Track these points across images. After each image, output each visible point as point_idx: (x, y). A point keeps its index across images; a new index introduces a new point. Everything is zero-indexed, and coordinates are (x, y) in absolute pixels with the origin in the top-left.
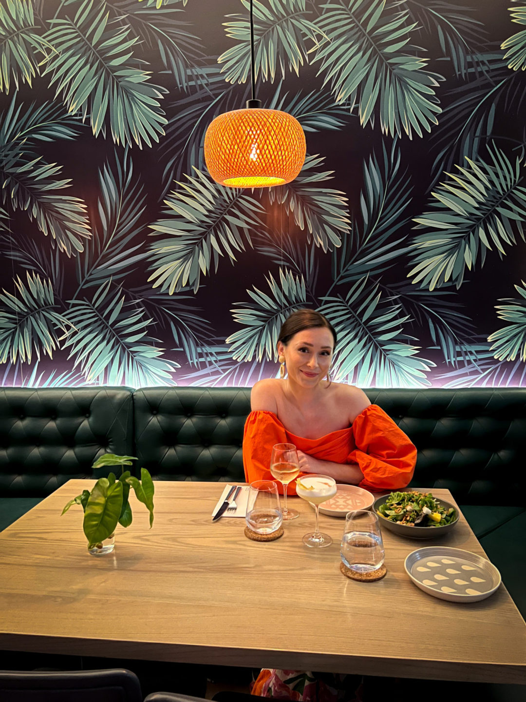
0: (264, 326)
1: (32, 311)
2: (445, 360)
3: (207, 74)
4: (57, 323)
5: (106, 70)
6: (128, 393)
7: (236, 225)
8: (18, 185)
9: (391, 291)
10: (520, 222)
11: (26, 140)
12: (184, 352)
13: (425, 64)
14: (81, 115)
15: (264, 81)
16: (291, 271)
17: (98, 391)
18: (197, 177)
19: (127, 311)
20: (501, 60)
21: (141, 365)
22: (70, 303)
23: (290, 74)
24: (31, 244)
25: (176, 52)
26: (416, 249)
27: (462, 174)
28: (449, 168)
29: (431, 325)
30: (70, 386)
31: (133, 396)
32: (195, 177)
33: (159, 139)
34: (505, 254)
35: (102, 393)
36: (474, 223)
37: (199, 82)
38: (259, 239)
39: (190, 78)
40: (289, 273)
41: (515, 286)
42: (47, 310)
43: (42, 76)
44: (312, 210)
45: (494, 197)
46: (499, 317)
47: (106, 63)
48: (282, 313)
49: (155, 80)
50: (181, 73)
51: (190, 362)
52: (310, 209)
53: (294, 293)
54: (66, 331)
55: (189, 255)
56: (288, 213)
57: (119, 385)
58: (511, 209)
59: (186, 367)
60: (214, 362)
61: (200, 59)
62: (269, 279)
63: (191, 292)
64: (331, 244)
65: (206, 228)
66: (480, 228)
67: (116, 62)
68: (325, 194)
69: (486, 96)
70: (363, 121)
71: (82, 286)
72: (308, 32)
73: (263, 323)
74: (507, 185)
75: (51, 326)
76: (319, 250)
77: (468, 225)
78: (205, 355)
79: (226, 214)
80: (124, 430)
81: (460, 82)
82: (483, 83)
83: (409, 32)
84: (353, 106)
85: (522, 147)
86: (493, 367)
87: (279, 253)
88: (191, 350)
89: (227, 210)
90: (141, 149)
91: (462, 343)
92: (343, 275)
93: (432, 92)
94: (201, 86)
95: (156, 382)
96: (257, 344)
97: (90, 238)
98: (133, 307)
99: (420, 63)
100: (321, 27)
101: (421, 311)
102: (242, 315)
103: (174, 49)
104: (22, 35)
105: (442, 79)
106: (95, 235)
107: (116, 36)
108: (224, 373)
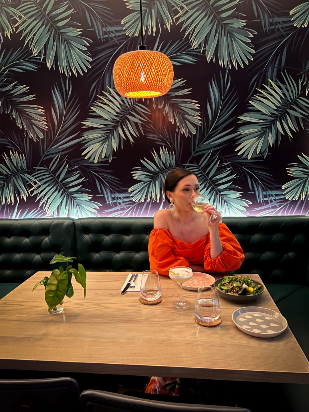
0: (151, 181)
1: (14, 174)
2: (257, 200)
3: (115, 31)
4: (29, 180)
5: (55, 28)
6: (71, 221)
7: (134, 121)
8: (3, 98)
9: (226, 159)
10: (301, 118)
11: (8, 72)
12: (104, 197)
13: (245, 24)
14: (40, 56)
15: (149, 35)
17: (53, 220)
18: (110, 93)
19: (69, 173)
20: (290, 21)
21: (79, 205)
22: (36, 169)
23: (165, 30)
24: (13, 135)
25: (97, 18)
26: (240, 135)
27: (267, 90)
28: (259, 85)
29: (249, 179)
30: (37, 218)
31: (74, 223)
32: (109, 93)
33: (87, 70)
34: (292, 137)
35: (56, 221)
36: (274, 119)
37: (110, 36)
38: (147, 129)
39: (105, 33)
40: (165, 149)
41: (298, 156)
42: (23, 173)
43: (16, 33)
44: (179, 112)
45: (286, 103)
46: (288, 174)
47: (54, 25)
48: (161, 173)
49: (84, 34)
50: (100, 30)
51: (108, 203)
52: (177, 111)
53: (168, 161)
54: (34, 185)
55: (106, 139)
56: (164, 114)
57: (66, 216)
58: (295, 110)
59: (105, 206)
60: (122, 203)
61: (111, 22)
62: (154, 153)
63: (107, 162)
64: (190, 132)
65: (116, 123)
66: (278, 122)
67: (60, 24)
68: (186, 102)
69: (281, 42)
70: (208, 58)
71: (43, 158)
72: (175, 5)
73: (150, 180)
74: (293, 96)
75: (25, 182)
76: (183, 136)
77: (271, 120)
78: (116, 199)
79: (127, 115)
80: (69, 243)
81: (266, 34)
82: (279, 35)
83: (235, 5)
84: (202, 49)
85: (302, 73)
86: (286, 204)
87: (159, 138)
88: (108, 196)
89: (128, 113)
90: (77, 76)
91: (267, 190)
92: (197, 150)
93: (249, 41)
94: (112, 38)
95: (87, 215)
96: (147, 192)
97: (47, 130)
98: (74, 171)
99: (242, 23)
100: (183, 2)
101: (243, 171)
102: (138, 175)
103: (95, 16)
104: (4, 8)
105: (255, 33)
106: (50, 128)
107: (60, 8)
108: (128, 209)
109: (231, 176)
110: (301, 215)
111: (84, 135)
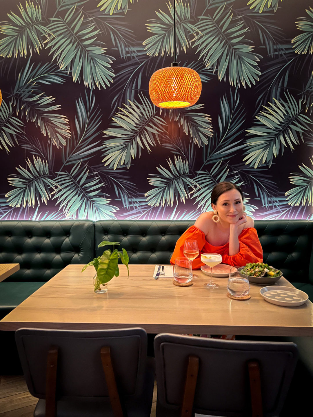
0: (165, 187)
1: (36, 178)
2: (263, 206)
3: (137, 51)
4: (50, 185)
5: (82, 46)
6: (92, 223)
7: (151, 132)
8: (30, 107)
9: (234, 168)
10: (301, 133)
11: (35, 84)
12: (121, 201)
13: (253, 49)
14: (67, 70)
15: (167, 55)
16: (181, 157)
17: (74, 222)
19: (90, 178)
20: (291, 49)
21: (97, 208)
22: (57, 174)
23: (182, 52)
24: (36, 140)
25: (121, 39)
26: (247, 146)
27: (272, 107)
28: (265, 103)
29: (255, 187)
31: (94, 224)
33: (110, 85)
34: (294, 149)
35: (77, 223)
36: (278, 133)
37: (132, 55)
38: (164, 139)
39: (127, 52)
40: (180, 158)
41: (299, 166)
43: (45, 49)
44: (192, 124)
45: (288, 119)
46: (291, 183)
47: (81, 43)
48: (175, 180)
49: (108, 53)
50: (123, 50)
51: (125, 207)
52: (191, 123)
53: (182, 169)
54: (55, 189)
56: (179, 126)
57: (85, 219)
58: (297, 126)
59: (123, 210)
60: (138, 207)
61: (133, 43)
62: (169, 161)
63: (125, 168)
64: (202, 143)
66: (281, 135)
67: (87, 43)
68: (199, 116)
69: (284, 66)
70: (220, 78)
71: (65, 164)
72: (191, 31)
73: (165, 185)
74: (295, 113)
75: (46, 186)
76: (196, 146)
77: (275, 134)
78: (133, 203)
80: (89, 243)
81: (270, 59)
82: (283, 60)
83: (244, 32)
84: (215, 70)
85: (302, 94)
86: (288, 209)
87: (174, 147)
88: (125, 200)
89: (146, 124)
90: (100, 89)
91: (271, 197)
92: (209, 159)
93: (256, 64)
94: (133, 57)
95: (105, 218)
96: (162, 197)
97: (70, 138)
98: (93, 176)
99: (250, 49)
100: (198, 28)
101: (250, 179)
102: (154, 181)
103: (119, 37)
104: (34, 25)
105: (261, 57)
106: (73, 136)
107: (87, 28)
108: (143, 212)
109: (239, 183)
110: (302, 219)
111: (104, 143)
